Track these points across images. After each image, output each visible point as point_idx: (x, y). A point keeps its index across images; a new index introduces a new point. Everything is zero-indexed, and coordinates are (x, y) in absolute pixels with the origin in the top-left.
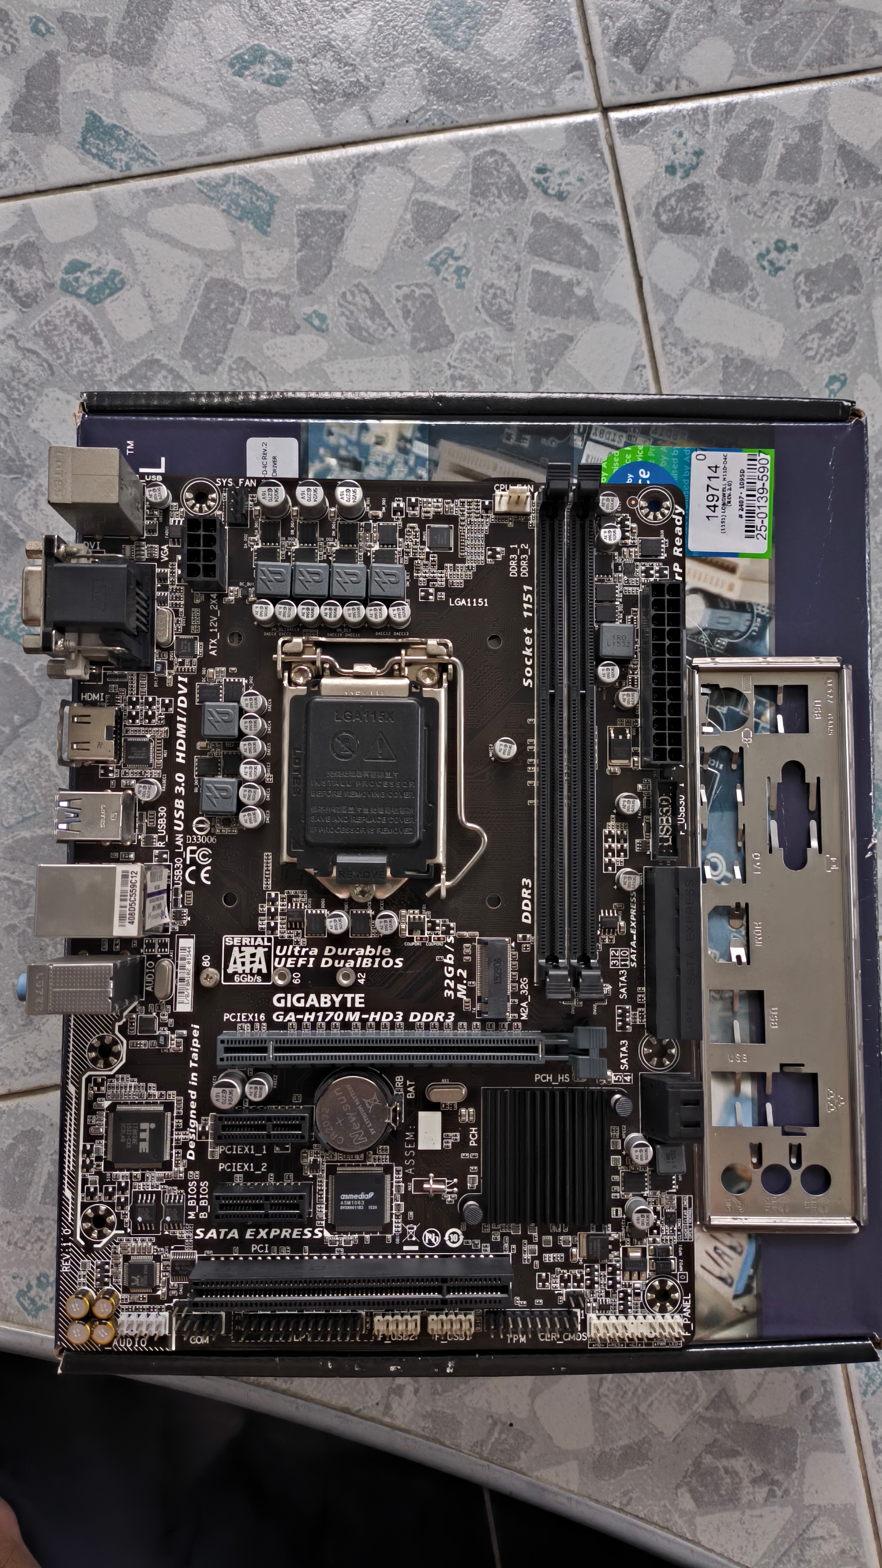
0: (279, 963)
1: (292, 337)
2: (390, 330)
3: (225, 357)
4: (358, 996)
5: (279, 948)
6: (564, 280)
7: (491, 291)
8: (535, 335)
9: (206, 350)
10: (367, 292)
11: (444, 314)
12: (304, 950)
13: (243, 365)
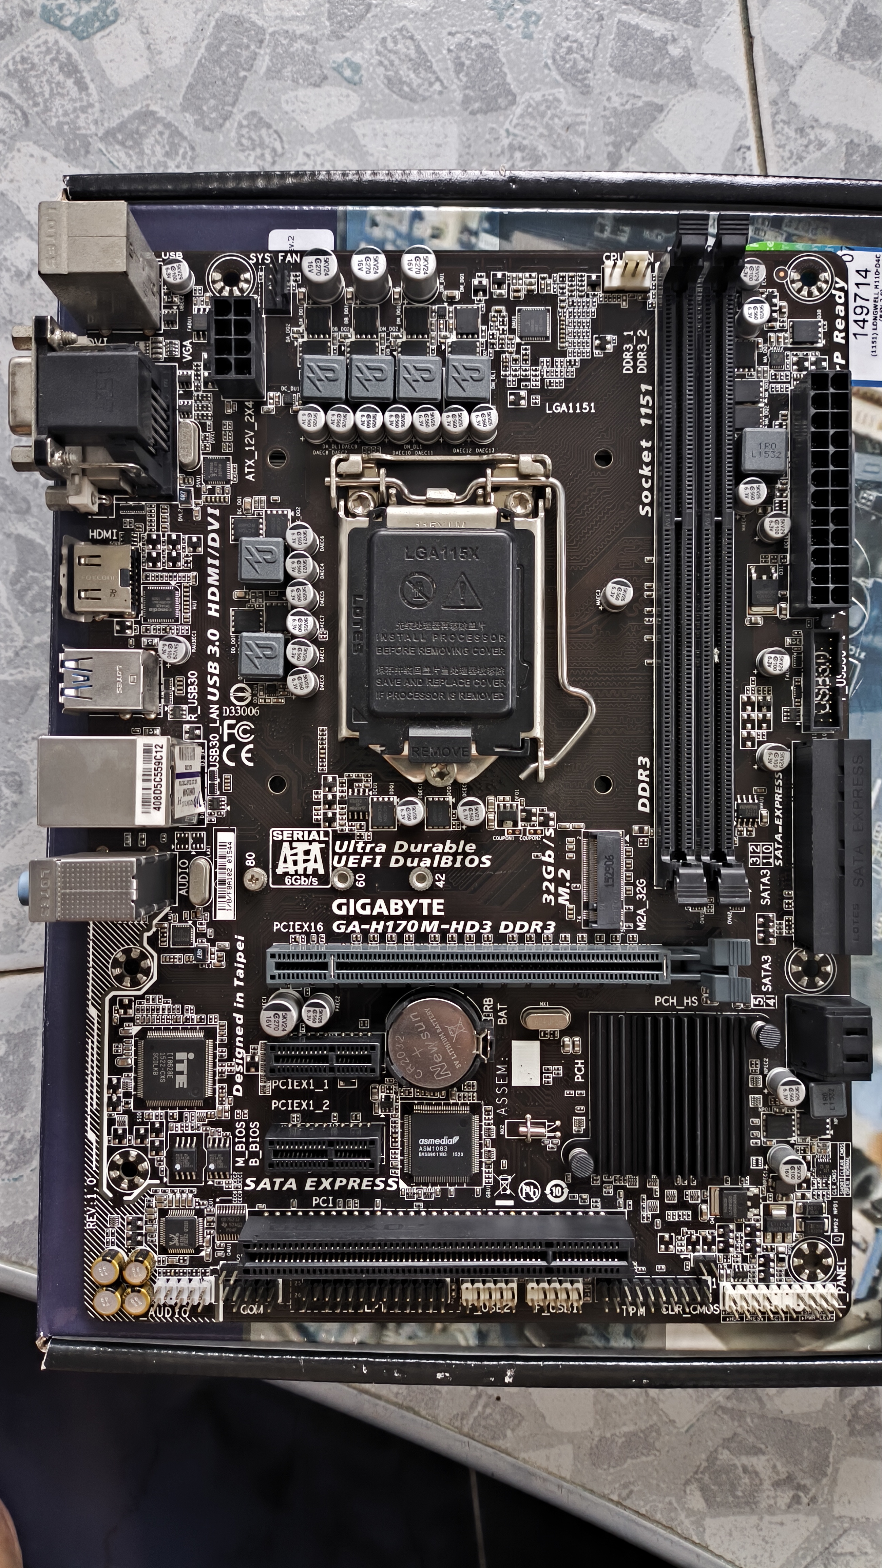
0: (339, 862)
1: (317, 89)
2: (437, 86)
3: (235, 110)
4: (435, 901)
5: (338, 843)
6: (657, 35)
7: (566, 44)
8: (616, 102)
9: (212, 102)
10: (412, 38)
11: (505, 69)
12: (369, 846)
13: (255, 121)
